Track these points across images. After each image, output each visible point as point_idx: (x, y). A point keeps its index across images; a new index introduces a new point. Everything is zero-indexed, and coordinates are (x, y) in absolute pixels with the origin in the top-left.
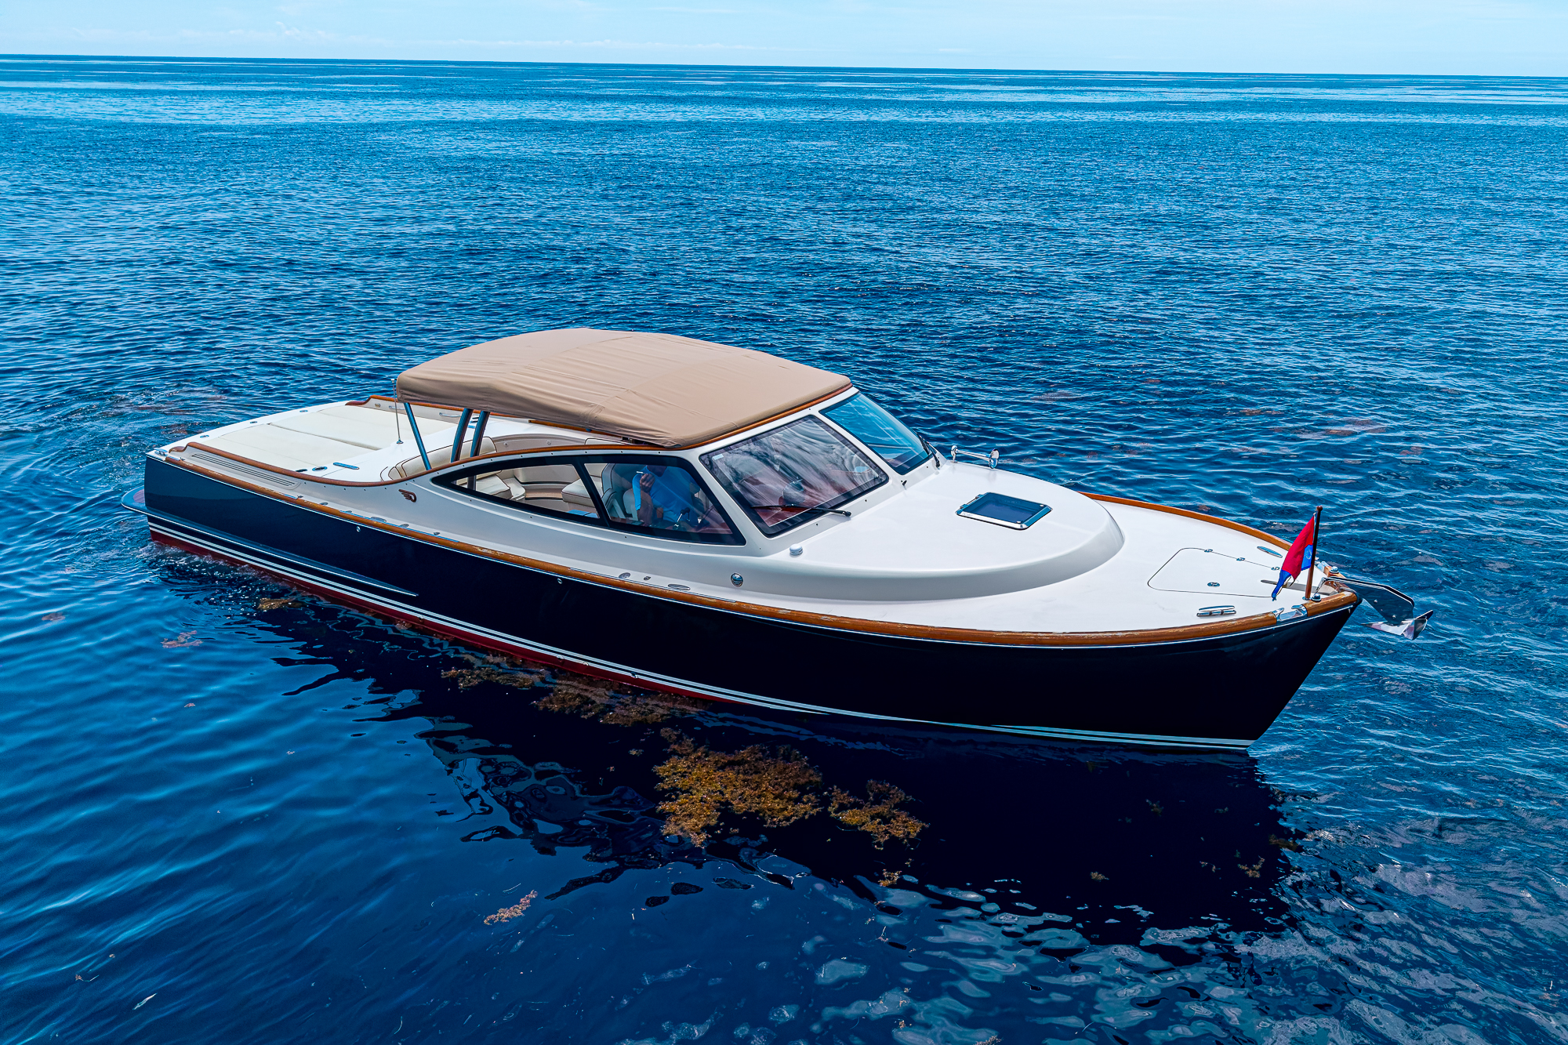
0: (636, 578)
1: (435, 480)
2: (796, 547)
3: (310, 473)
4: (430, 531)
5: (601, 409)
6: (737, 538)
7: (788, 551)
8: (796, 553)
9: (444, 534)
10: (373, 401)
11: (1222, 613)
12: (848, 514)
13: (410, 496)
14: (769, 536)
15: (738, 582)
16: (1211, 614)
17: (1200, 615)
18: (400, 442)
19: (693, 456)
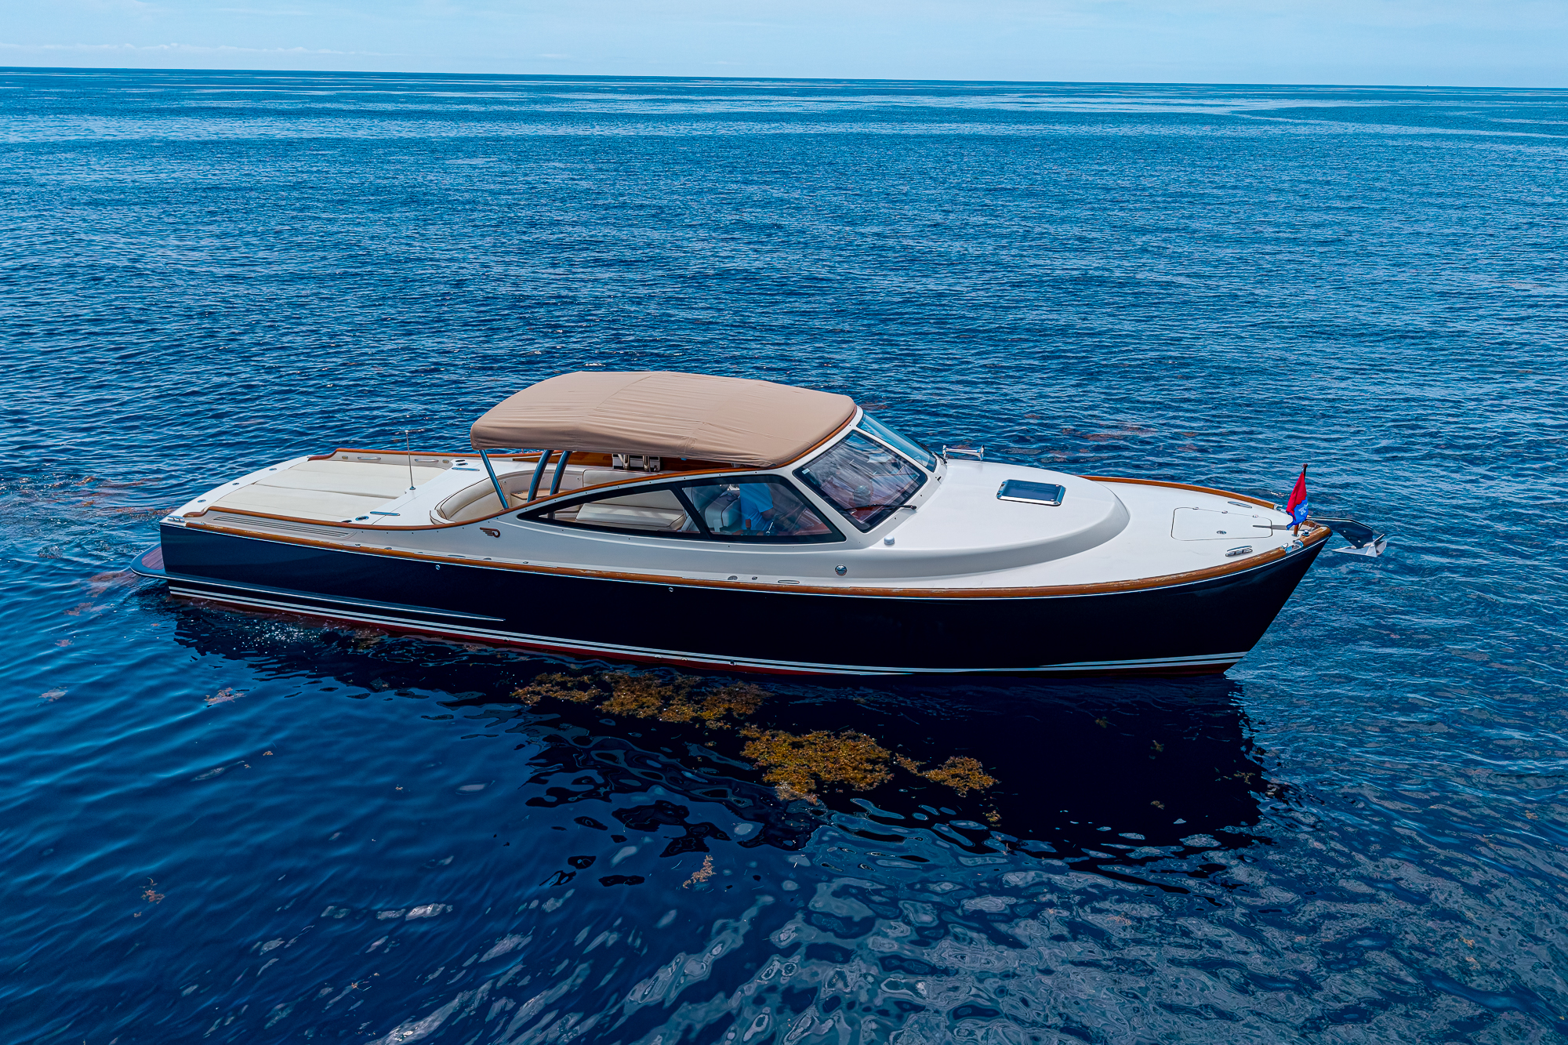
0: (744, 578)
1: (520, 516)
2: (889, 537)
3: (354, 522)
4: (520, 562)
5: (694, 440)
6: (837, 536)
7: (882, 541)
8: (890, 543)
9: (532, 563)
10: (339, 454)
11: (1243, 552)
12: (914, 508)
13: (490, 532)
14: (864, 531)
15: (842, 572)
16: (1235, 554)
17: (1229, 555)
18: (413, 488)
19: (787, 472)
